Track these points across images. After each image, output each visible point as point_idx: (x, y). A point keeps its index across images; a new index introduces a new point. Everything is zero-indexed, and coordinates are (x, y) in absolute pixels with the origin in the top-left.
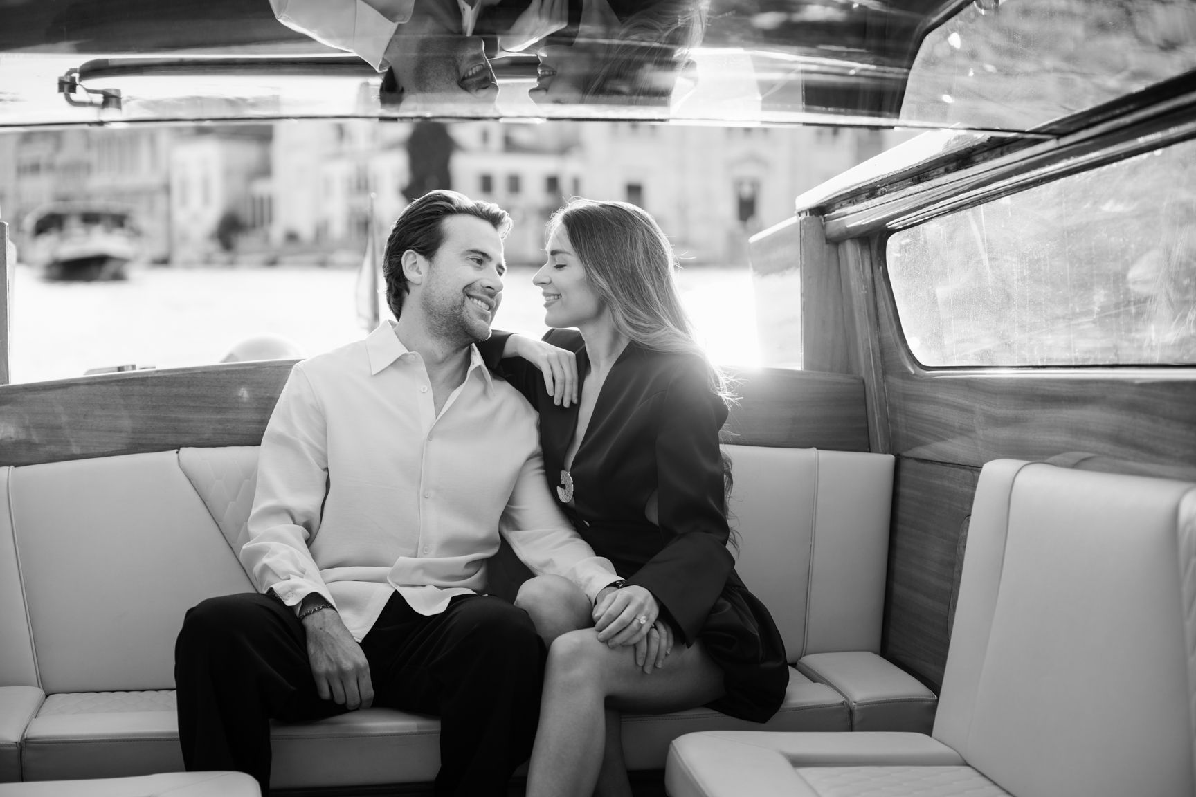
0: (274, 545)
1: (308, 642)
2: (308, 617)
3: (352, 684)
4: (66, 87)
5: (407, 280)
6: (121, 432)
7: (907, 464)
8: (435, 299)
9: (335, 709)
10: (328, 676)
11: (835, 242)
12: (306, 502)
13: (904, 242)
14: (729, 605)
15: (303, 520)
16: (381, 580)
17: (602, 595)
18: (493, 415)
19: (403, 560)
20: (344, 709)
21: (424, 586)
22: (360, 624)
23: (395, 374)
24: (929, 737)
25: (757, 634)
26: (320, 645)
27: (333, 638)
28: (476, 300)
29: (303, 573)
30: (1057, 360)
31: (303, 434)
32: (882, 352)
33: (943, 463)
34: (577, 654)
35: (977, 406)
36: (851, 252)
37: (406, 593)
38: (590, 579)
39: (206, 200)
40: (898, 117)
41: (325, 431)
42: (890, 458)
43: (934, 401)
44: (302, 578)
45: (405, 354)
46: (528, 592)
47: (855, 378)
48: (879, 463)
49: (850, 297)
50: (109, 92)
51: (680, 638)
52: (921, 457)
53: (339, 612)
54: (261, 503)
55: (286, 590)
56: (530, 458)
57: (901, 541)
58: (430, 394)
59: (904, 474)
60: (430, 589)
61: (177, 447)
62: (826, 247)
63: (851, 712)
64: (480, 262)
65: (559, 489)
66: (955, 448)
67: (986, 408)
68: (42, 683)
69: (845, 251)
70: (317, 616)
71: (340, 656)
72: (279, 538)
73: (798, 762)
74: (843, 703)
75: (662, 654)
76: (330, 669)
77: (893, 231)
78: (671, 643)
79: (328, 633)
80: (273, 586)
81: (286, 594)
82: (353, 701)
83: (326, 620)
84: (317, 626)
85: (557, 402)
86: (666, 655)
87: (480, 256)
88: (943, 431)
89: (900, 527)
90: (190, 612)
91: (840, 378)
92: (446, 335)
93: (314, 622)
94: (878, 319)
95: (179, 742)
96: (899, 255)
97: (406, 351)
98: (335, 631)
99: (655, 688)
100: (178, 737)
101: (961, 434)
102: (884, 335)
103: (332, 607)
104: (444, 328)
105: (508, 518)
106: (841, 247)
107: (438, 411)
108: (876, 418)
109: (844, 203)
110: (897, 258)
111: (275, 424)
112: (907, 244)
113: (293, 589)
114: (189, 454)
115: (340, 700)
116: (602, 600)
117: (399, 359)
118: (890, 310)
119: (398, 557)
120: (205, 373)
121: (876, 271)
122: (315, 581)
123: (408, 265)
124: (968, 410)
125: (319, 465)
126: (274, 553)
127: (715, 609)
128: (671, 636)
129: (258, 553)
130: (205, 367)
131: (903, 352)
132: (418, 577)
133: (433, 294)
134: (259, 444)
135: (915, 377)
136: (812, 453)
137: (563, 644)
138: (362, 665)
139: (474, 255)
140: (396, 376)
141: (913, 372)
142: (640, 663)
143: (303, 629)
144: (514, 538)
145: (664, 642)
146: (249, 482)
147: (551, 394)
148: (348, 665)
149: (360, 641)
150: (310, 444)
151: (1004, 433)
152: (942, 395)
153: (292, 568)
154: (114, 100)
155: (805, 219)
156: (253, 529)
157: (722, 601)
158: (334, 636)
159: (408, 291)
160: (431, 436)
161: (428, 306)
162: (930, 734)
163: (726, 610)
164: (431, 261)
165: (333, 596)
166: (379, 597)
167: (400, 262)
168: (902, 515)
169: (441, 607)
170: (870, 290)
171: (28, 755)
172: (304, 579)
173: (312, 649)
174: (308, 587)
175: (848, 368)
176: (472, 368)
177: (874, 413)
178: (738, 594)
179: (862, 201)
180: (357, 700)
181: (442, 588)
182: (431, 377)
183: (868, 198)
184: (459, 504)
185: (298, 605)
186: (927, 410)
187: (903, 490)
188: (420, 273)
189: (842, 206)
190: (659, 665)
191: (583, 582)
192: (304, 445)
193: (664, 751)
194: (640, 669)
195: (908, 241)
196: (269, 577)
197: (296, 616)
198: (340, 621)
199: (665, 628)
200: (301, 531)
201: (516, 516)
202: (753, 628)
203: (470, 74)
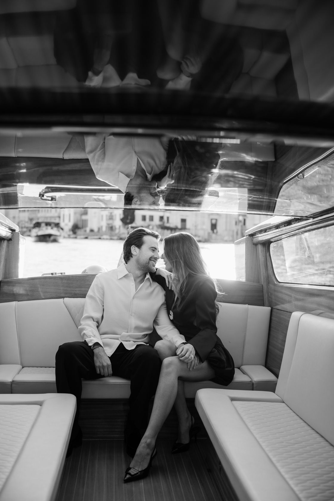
0: (87, 327)
1: (94, 356)
2: (95, 349)
3: (106, 370)
4: (41, 195)
5: (132, 254)
6: (48, 293)
7: (274, 310)
8: (141, 261)
9: (100, 376)
10: (99, 367)
11: (256, 244)
12: (98, 315)
13: (275, 245)
14: (217, 351)
15: (96, 320)
16: (118, 339)
17: (180, 346)
18: (152, 292)
19: (124, 333)
20: (104, 376)
21: (130, 341)
22: (110, 351)
23: (125, 279)
24: (274, 393)
25: (225, 360)
26: (98, 358)
27: (101, 356)
28: (152, 261)
29: (95, 336)
30: (314, 283)
31: (98, 295)
32: (268, 277)
33: (283, 311)
34: (170, 364)
35: (293, 295)
36: (260, 247)
37: (124, 343)
38: (177, 341)
39: (70, 221)
40: (274, 213)
41: (103, 295)
42: (270, 308)
43: (281, 293)
44: (94, 337)
45: (128, 274)
46: (159, 345)
47: (260, 284)
48: (266, 310)
49: (259, 260)
50: (53, 197)
51: (201, 360)
52: (278, 308)
53: (104, 348)
54: (85, 315)
55: (89, 341)
56: (162, 305)
57: (272, 333)
58: (134, 285)
59: (273, 313)
60: (132, 342)
61: (63, 297)
62: (253, 246)
63: (253, 384)
64: (154, 250)
65: (170, 315)
66: (286, 306)
67: (295, 296)
68: (22, 364)
69: (258, 247)
70: (97, 349)
71: (103, 361)
72: (89, 325)
73: (233, 399)
74: (250, 381)
75: (196, 364)
76: (100, 365)
77: (272, 242)
78: (198, 362)
79: (100, 355)
80: (86, 339)
81: (89, 342)
82: (106, 374)
83: (100, 350)
84: (97, 352)
85: (170, 289)
86: (197, 365)
87: (154, 249)
88: (284, 302)
89: (272, 329)
90: (60, 346)
91: (255, 284)
92: (143, 270)
93: (96, 351)
94: (267, 267)
95: (56, 384)
96: (273, 249)
97: (128, 273)
98: (102, 354)
99: (193, 374)
100: (55, 382)
101: (289, 303)
102: (269, 272)
103: (102, 347)
104: (142, 268)
105: (155, 322)
106: (257, 246)
107: (136, 289)
108: (266, 297)
109: (258, 233)
110: (273, 250)
111: (90, 293)
112: (275, 246)
113: (91, 340)
114: (66, 299)
115: (102, 374)
116: (180, 348)
117: (126, 275)
118: (271, 265)
119: (123, 332)
120: (72, 277)
121: (267, 254)
122: (98, 339)
123: (133, 250)
124: (291, 296)
125: (102, 305)
126: (87, 330)
127: (211, 352)
128: (198, 360)
129: (83, 329)
130: (72, 275)
131: (274, 278)
132: (128, 339)
133: (140, 259)
134: (85, 298)
135: (277, 285)
136: (247, 306)
137: (166, 361)
138: (109, 364)
139: (152, 249)
140: (125, 280)
141: (276, 283)
142: (189, 367)
143: (93, 353)
144: (157, 328)
145: (196, 361)
146: (82, 309)
147: (168, 286)
148: (105, 364)
149: (110, 356)
150: (99, 299)
151: (299, 303)
152: (283, 291)
153: (92, 335)
154: (54, 199)
155: (247, 238)
156: (82, 322)
157: (214, 349)
158: (102, 355)
159: (132, 257)
160: (133, 298)
161: (138, 261)
162: (274, 392)
163: (216, 352)
164: (140, 249)
165: (103, 343)
166: (117, 344)
167: (130, 248)
168: (272, 325)
169: (133, 348)
170: (265, 259)
171: (13, 385)
172: (95, 338)
173: (95, 358)
174: (95, 340)
175: (258, 281)
176: (146, 278)
177: (265, 295)
178: (221, 348)
179: (263, 233)
180: (107, 374)
181: (135, 342)
182: (135, 280)
183: (264, 232)
184: (140, 317)
185: (92, 345)
186: (280, 295)
187: (273, 318)
188: (137, 253)
189: (258, 234)
190: (194, 368)
191: (175, 342)
192: (98, 299)
193: (195, 393)
194: (189, 369)
195: (276, 245)
196: (85, 337)
197: (91, 349)
198: (104, 351)
199: (197, 357)
200: (95, 323)
201: (158, 321)
202: (224, 358)
203: (153, 193)
